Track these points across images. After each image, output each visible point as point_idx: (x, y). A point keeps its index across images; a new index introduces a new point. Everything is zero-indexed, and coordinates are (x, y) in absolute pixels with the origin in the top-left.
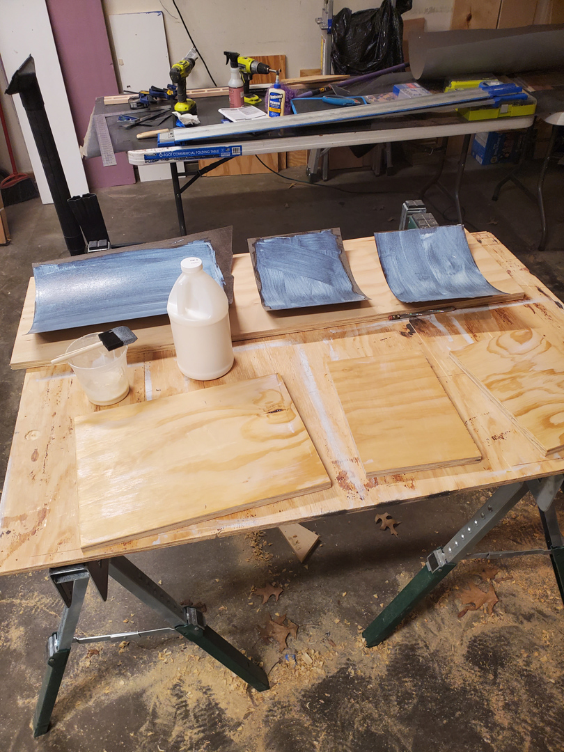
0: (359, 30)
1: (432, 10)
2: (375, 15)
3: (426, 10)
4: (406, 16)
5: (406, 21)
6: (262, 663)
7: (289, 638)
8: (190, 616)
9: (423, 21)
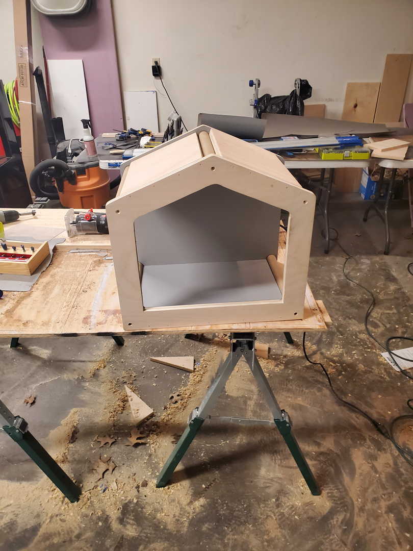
0: (274, 107)
1: (330, 100)
2: (286, 99)
3: (326, 100)
4: (307, 102)
5: (306, 106)
6: (81, 485)
7: (107, 472)
8: (17, 422)
9: (324, 108)
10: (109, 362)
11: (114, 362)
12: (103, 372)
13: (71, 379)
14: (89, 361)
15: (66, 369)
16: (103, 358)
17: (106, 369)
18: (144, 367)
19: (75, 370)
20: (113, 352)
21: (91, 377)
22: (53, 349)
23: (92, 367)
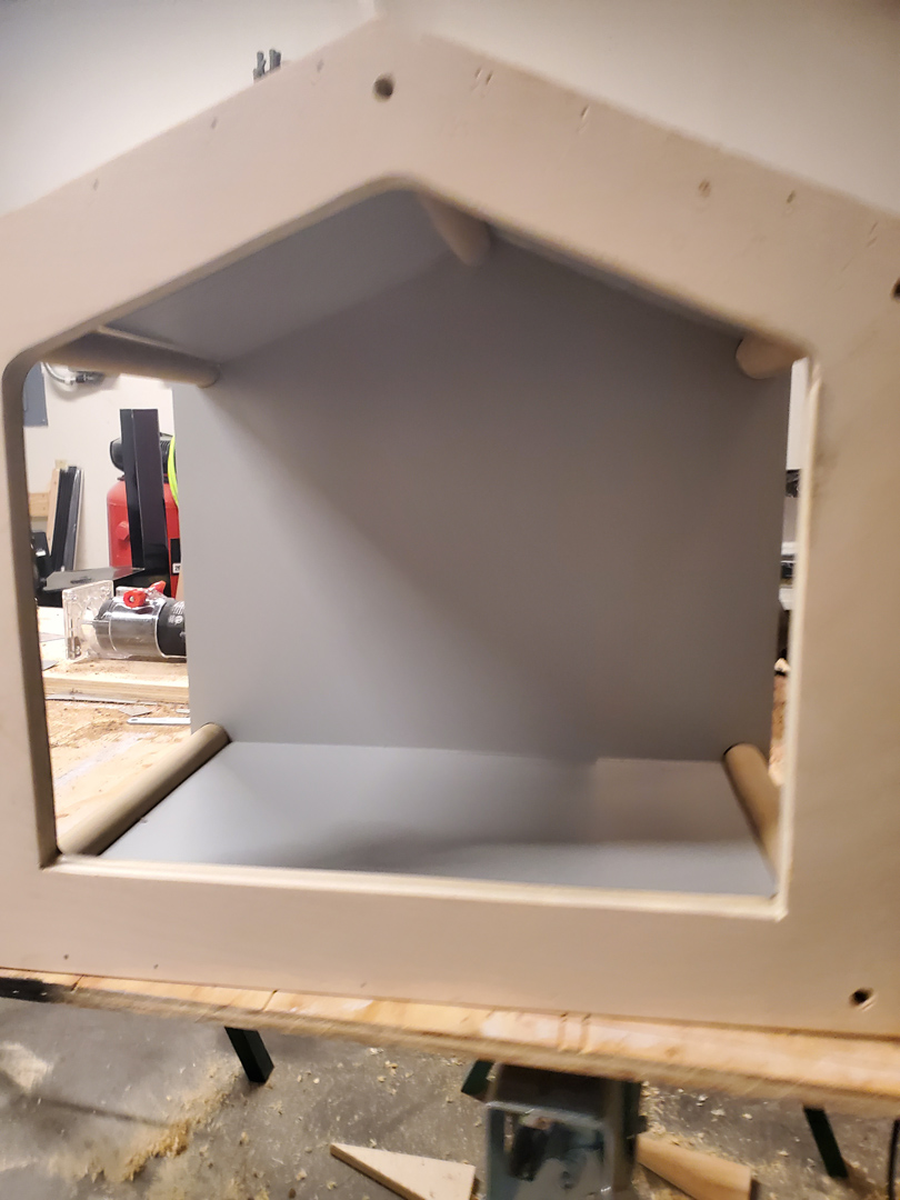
10: (201, 1136)
11: (215, 1139)
12: (170, 1170)
13: (67, 1175)
14: (146, 1122)
15: (66, 1136)
16: (187, 1116)
17: (183, 1160)
18: (303, 1173)
19: (88, 1145)
20: (227, 1101)
21: (127, 1180)
22: (63, 1060)
23: (144, 1141)
